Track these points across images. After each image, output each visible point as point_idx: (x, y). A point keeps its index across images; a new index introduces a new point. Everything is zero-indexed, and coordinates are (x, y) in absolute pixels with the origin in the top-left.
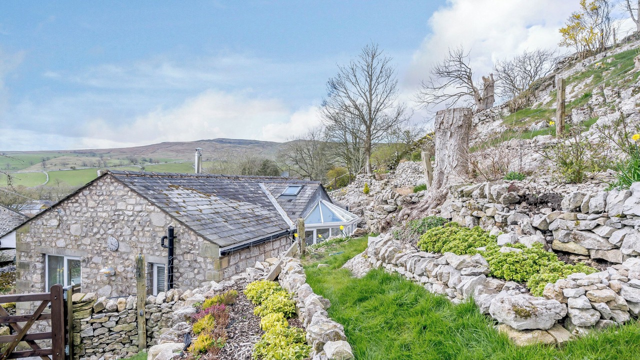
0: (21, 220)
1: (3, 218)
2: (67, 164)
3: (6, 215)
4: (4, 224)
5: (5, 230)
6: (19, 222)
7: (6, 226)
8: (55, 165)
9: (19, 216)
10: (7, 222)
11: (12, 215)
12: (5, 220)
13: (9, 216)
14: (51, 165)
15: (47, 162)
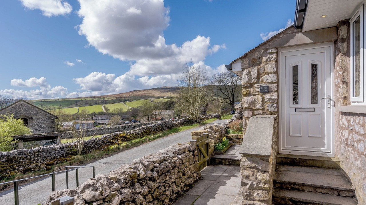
0: (52, 119)
1: (40, 118)
2: (87, 104)
3: (41, 115)
4: (40, 122)
5: (41, 126)
6: (51, 121)
7: (42, 124)
8: (82, 104)
9: (51, 117)
10: (43, 121)
11: (46, 116)
12: (41, 120)
13: (43, 116)
14: (80, 104)
15: (78, 103)
